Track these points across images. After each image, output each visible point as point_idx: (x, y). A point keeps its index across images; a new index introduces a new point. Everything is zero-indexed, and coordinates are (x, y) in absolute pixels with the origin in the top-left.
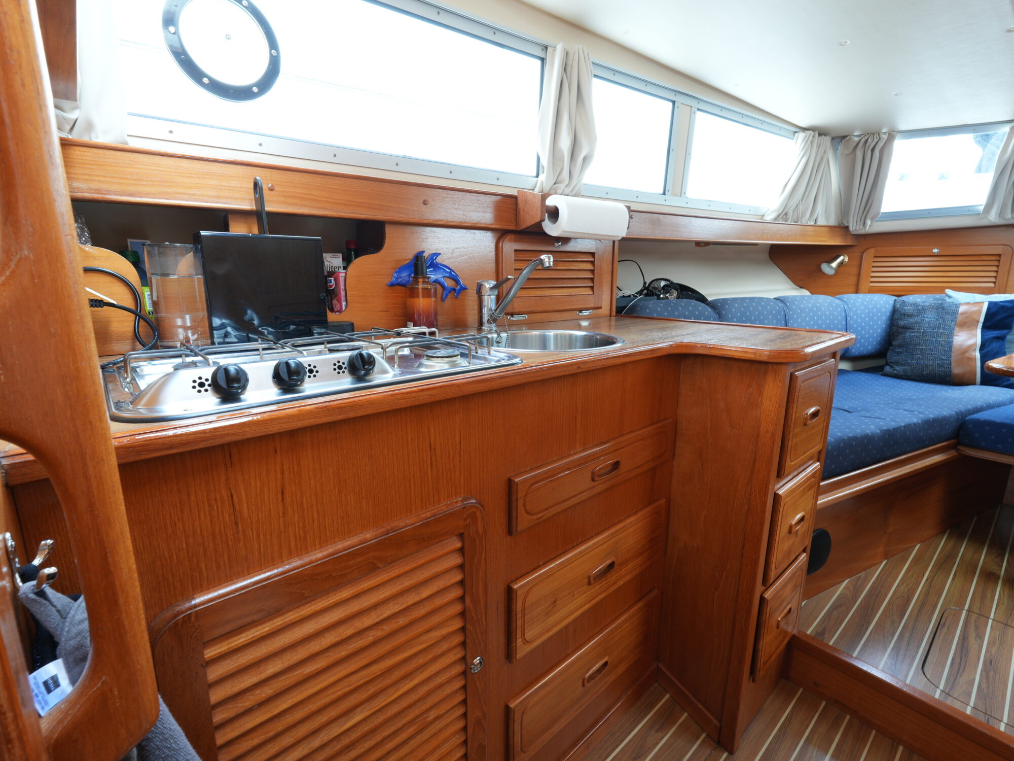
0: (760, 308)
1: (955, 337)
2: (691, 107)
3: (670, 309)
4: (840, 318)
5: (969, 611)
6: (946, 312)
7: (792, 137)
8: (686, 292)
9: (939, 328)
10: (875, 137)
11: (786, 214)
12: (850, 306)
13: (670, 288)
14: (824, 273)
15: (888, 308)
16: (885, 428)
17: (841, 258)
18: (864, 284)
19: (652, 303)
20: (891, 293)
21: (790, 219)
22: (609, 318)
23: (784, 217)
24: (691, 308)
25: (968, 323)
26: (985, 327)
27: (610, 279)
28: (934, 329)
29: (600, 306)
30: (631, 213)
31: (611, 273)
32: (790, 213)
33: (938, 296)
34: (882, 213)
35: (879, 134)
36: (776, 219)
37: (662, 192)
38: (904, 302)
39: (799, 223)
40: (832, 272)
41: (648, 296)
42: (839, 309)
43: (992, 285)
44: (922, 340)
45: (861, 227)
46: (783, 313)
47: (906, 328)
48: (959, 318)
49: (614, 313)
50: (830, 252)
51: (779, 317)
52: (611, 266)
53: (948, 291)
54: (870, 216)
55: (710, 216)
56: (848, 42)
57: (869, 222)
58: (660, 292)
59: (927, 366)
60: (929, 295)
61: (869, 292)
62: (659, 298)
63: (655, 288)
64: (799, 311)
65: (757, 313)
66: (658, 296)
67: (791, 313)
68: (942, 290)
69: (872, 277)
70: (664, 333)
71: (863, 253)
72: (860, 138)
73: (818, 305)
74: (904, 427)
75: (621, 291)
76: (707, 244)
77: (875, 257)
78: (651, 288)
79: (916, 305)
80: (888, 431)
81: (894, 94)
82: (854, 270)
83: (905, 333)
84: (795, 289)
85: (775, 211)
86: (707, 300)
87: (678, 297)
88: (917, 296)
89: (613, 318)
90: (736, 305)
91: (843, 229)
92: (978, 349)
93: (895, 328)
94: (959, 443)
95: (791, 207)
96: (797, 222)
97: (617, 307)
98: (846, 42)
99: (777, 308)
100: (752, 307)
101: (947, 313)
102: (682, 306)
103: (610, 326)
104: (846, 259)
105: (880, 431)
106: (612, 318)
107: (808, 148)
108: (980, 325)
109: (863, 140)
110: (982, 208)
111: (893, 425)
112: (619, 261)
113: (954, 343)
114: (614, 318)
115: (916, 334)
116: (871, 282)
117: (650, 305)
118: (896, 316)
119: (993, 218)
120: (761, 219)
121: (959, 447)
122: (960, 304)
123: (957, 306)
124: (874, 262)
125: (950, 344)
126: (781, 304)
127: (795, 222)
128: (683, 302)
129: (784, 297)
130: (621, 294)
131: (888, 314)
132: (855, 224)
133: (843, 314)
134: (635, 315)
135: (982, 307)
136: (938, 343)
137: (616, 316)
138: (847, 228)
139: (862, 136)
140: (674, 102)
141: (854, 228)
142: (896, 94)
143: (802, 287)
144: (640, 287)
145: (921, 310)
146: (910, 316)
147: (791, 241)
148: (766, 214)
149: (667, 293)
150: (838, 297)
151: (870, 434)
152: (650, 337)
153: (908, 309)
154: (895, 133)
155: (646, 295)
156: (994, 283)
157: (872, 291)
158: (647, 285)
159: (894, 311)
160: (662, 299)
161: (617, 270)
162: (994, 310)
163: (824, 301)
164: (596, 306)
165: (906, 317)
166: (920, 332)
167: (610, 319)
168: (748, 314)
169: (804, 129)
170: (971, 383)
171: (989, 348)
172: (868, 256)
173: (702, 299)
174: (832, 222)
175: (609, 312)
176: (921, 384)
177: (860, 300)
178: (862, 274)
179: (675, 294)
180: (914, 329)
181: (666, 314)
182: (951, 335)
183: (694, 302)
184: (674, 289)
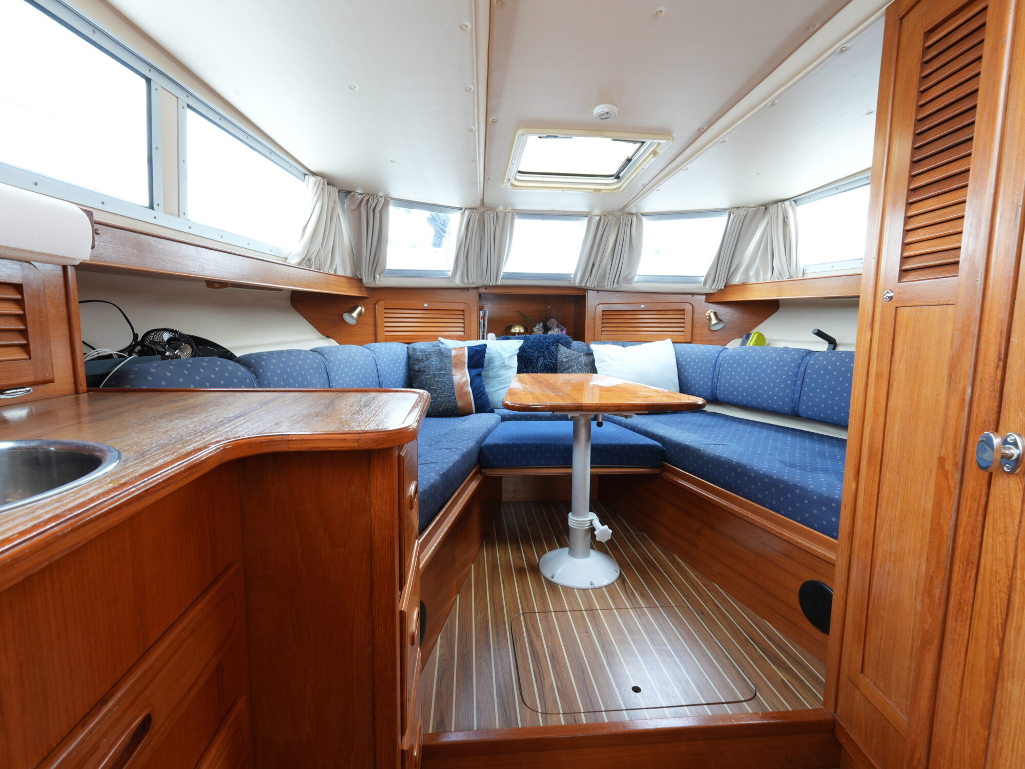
0: (300, 362)
1: (454, 377)
2: (177, 98)
3: (186, 372)
4: (372, 367)
5: (524, 613)
6: (443, 355)
7: (303, 178)
8: (202, 347)
9: (442, 370)
10: (375, 199)
11: (309, 260)
12: (377, 354)
13: (179, 342)
14: (346, 323)
15: (404, 355)
16: (441, 472)
17: (359, 309)
18: (381, 334)
19: (154, 366)
20: (402, 341)
21: (313, 266)
22: (73, 397)
23: (308, 262)
24: (217, 369)
25: (458, 365)
26: (470, 367)
27: (66, 332)
28: (439, 371)
29: (48, 376)
30: (96, 226)
31: (65, 320)
32: (313, 260)
33: (434, 343)
34: (387, 270)
35: (377, 196)
36: (300, 264)
37: (147, 204)
38: (414, 349)
39: (322, 271)
40: (353, 322)
41: (145, 355)
42: (370, 358)
43: (462, 333)
44: (434, 381)
45: (372, 280)
46: (323, 366)
47: (421, 371)
48: (453, 361)
49: (83, 386)
50: (349, 303)
51: (320, 371)
52: (64, 309)
53: (441, 339)
54: (378, 271)
55: (225, 250)
56: (357, 88)
57: (378, 277)
58: (164, 348)
59: (441, 403)
60: (428, 342)
61: (386, 341)
62: (165, 358)
63: (153, 342)
64: (337, 363)
65: (297, 368)
66: (162, 354)
67: (330, 365)
68: (435, 338)
69: (386, 327)
70: (196, 419)
71: (375, 304)
72: (363, 196)
73: (352, 355)
74: (453, 466)
75: (94, 349)
76: (222, 284)
77: (385, 309)
78: (147, 343)
79: (423, 351)
80: (444, 474)
81: (391, 159)
82: (371, 321)
83: (420, 376)
84: (323, 339)
85: (298, 255)
86: (234, 356)
87: (194, 355)
88: (420, 343)
89: (84, 397)
90: (274, 361)
91: (356, 280)
92: (469, 384)
93: (412, 372)
94: (481, 467)
95: (313, 253)
96: (320, 270)
97: (87, 377)
98: (355, 87)
99: (317, 361)
100: (292, 362)
101: (445, 357)
102: (203, 367)
103: (79, 416)
104: (363, 310)
105: (439, 476)
106: (81, 396)
107: (320, 195)
108: (466, 365)
109: (365, 199)
110: (450, 273)
111: (446, 467)
112: (80, 302)
113: (454, 381)
114: (86, 395)
115: (428, 376)
116: (386, 331)
117: (152, 370)
118: (411, 362)
119: (457, 282)
120: (285, 262)
121: (483, 470)
122: (451, 349)
123: (450, 350)
124: (385, 313)
125: (452, 381)
126: (320, 357)
127: (318, 269)
128: (205, 362)
129: (320, 348)
130: (93, 354)
131: (405, 360)
132: (367, 277)
133: (374, 363)
134: (127, 387)
135: (464, 351)
136: (444, 382)
137: (88, 391)
138: (360, 280)
139: (364, 195)
140: (148, 81)
141: (367, 282)
142: (391, 161)
143: (328, 337)
144: (127, 341)
145: (428, 356)
146: (421, 361)
147: (317, 288)
148: (289, 257)
149: (176, 349)
150: (365, 346)
151: (434, 483)
152: (174, 434)
153: (419, 355)
154: (389, 199)
155: (140, 354)
156: (464, 331)
157: (388, 339)
158: (139, 339)
159: (409, 357)
160: (168, 357)
161: (79, 317)
162: (472, 353)
163: (354, 351)
164: (41, 378)
165: (418, 362)
166: (430, 374)
167: (77, 399)
168: (288, 370)
169: (314, 174)
170: (471, 413)
171: (475, 383)
172: (380, 307)
173: (227, 355)
174: (349, 274)
175: (72, 386)
176: (440, 420)
177: (383, 349)
178: (378, 325)
179: (189, 351)
180: (426, 372)
181: (181, 380)
182: (451, 375)
183: (220, 361)
184: (185, 343)
